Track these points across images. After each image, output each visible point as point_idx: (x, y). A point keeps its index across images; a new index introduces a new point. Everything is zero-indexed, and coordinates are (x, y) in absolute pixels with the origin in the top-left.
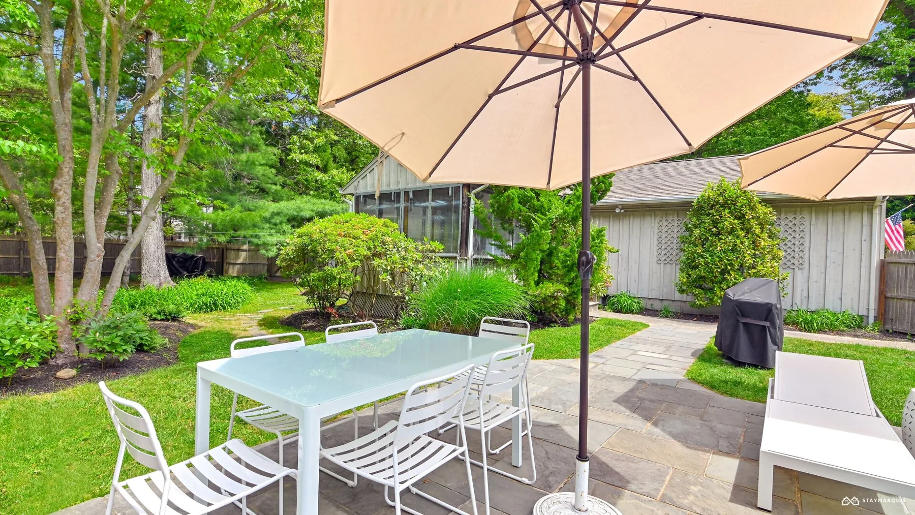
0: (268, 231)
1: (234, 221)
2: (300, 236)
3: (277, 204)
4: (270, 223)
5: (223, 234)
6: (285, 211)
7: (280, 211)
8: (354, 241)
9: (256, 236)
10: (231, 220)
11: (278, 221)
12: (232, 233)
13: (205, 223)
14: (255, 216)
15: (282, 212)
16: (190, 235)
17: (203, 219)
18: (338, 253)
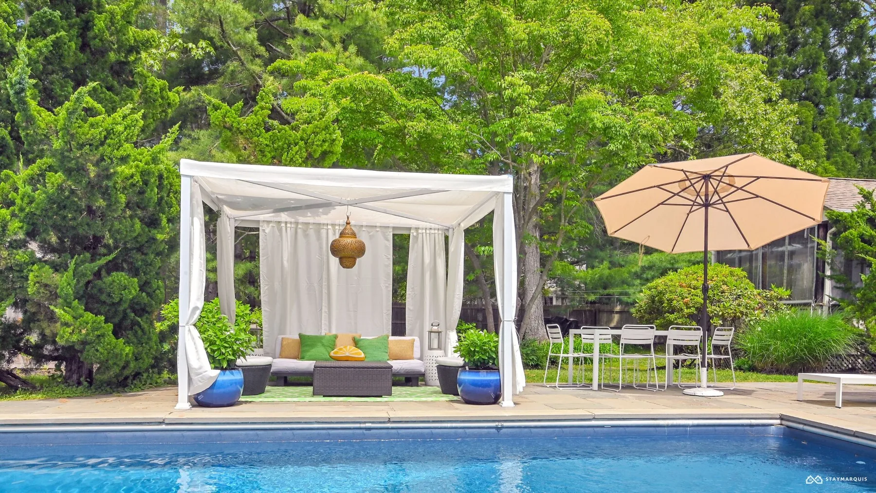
0: (639, 288)
1: (603, 279)
2: (650, 289)
3: (649, 257)
4: (641, 278)
5: (593, 293)
6: (658, 263)
7: (651, 264)
8: (693, 290)
9: (627, 294)
10: (601, 278)
11: (649, 276)
12: (601, 291)
13: (577, 282)
14: (624, 273)
15: (654, 266)
16: (563, 297)
17: (575, 279)
18: (675, 302)
